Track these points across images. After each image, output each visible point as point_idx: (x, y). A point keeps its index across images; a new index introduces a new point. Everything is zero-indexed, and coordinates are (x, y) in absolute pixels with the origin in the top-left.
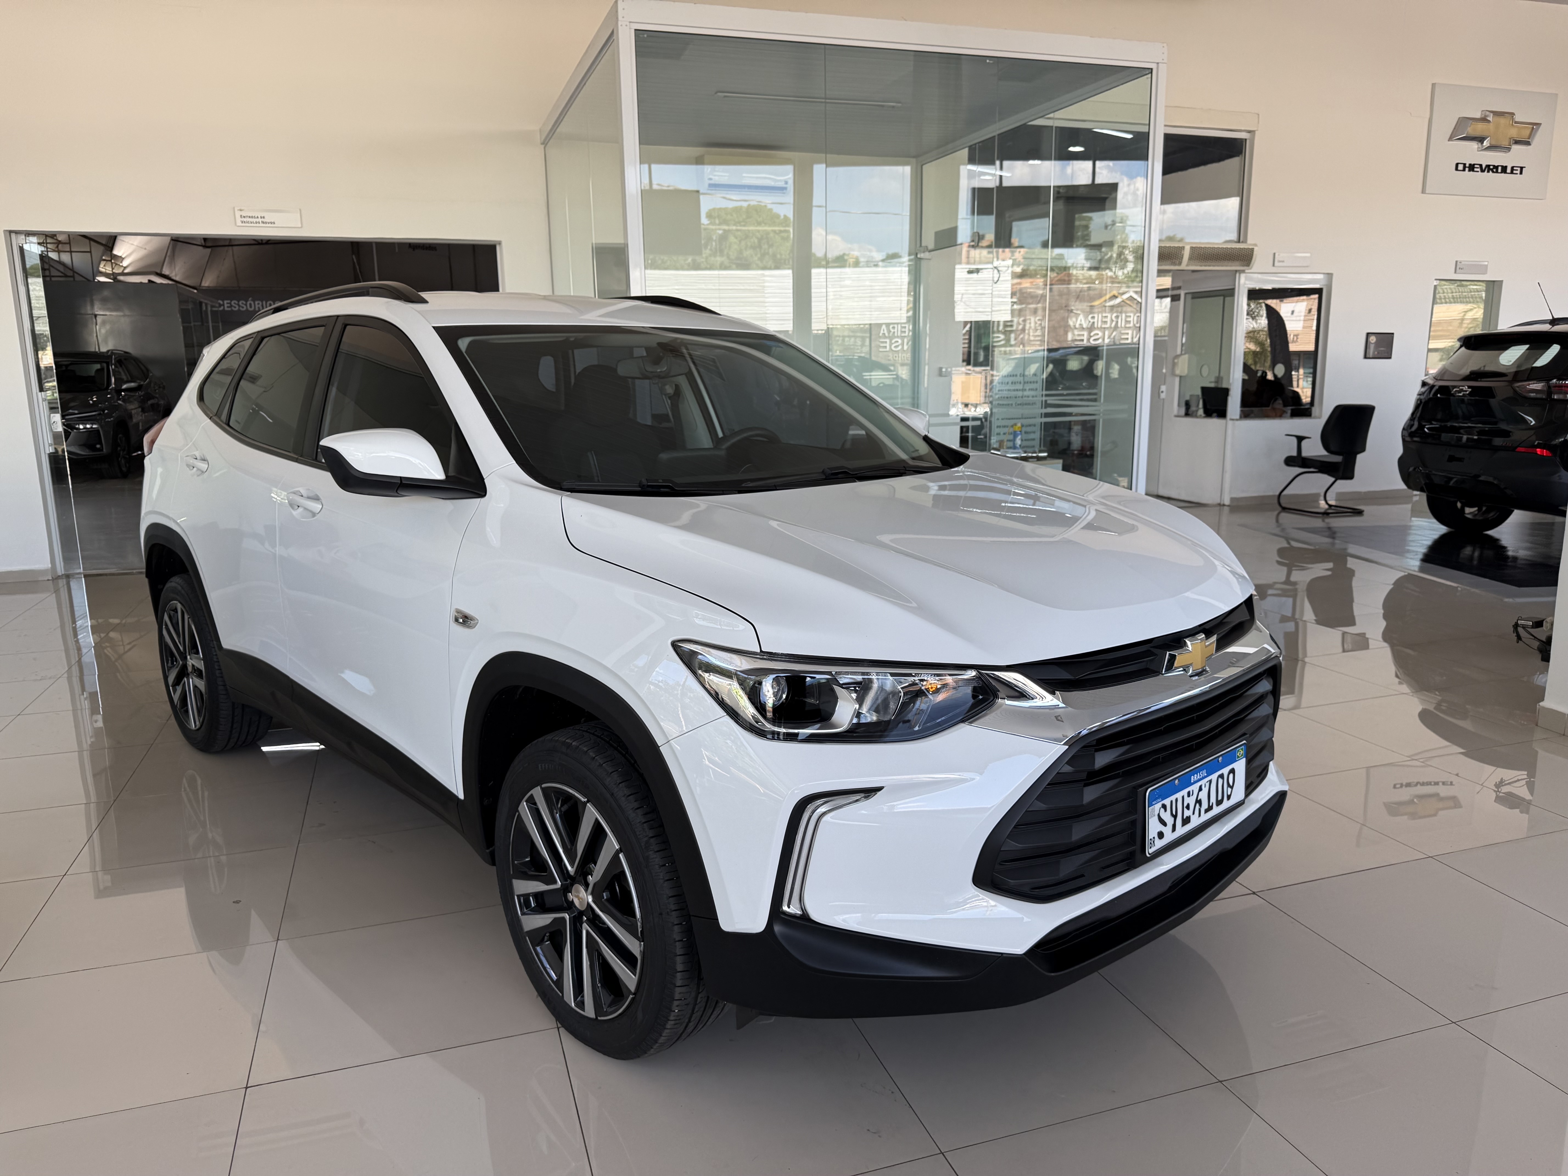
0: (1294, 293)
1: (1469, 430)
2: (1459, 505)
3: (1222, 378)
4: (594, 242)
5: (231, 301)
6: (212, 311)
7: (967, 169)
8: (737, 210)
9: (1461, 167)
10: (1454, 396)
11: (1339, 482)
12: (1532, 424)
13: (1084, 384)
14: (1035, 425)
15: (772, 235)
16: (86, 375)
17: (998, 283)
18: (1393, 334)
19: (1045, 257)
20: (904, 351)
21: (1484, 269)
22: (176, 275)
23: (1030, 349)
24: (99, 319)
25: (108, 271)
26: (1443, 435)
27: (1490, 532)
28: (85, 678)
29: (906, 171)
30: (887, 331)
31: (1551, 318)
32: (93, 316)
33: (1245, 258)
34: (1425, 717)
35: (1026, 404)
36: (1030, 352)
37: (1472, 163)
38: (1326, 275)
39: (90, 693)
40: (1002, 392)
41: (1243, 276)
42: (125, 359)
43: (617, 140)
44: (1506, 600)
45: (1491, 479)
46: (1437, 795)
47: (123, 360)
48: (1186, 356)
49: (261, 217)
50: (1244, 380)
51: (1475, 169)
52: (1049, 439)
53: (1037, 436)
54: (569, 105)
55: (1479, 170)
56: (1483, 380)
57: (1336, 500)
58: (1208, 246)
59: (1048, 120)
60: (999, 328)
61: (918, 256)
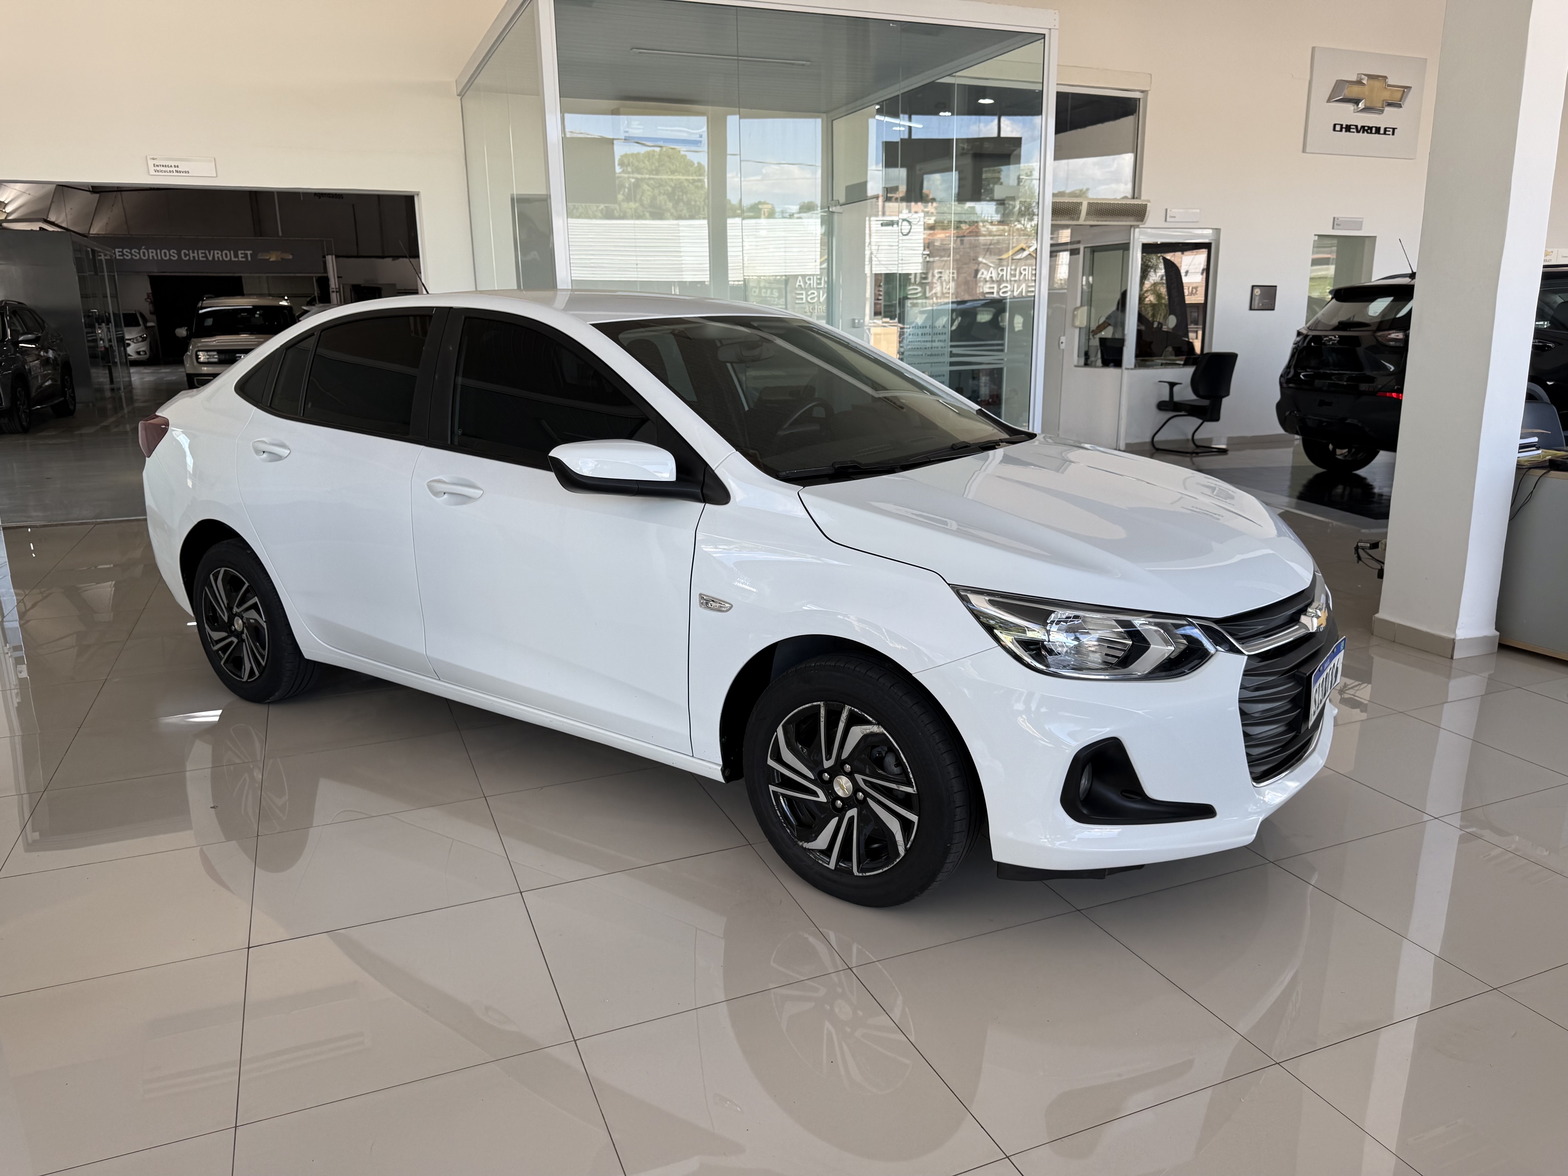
0: (1189, 247)
1: (1340, 377)
2: (1331, 447)
5: (123, 249)
7: (876, 120)
8: (650, 156)
9: (1338, 128)
10: (1326, 345)
11: (1206, 424)
12: (1391, 370)
13: (990, 336)
15: (685, 183)
17: (910, 234)
18: (1276, 286)
20: (820, 303)
21: (1359, 225)
22: (62, 222)
23: (940, 302)
26: (1317, 381)
27: (1358, 472)
29: (818, 123)
30: (803, 282)
31: (1411, 272)
33: (1138, 213)
35: (936, 354)
36: (939, 304)
37: (1349, 124)
38: (1215, 230)
40: (913, 344)
41: (1137, 230)
42: (19, 310)
43: (538, 92)
44: (1363, 531)
45: (1355, 422)
47: (16, 310)
48: (1084, 309)
49: (175, 166)
50: (1140, 331)
51: (1352, 130)
54: (487, 59)
55: (1354, 130)
56: (1352, 329)
57: (1227, 445)
58: (1104, 202)
59: (954, 78)
60: (913, 281)
61: (831, 210)
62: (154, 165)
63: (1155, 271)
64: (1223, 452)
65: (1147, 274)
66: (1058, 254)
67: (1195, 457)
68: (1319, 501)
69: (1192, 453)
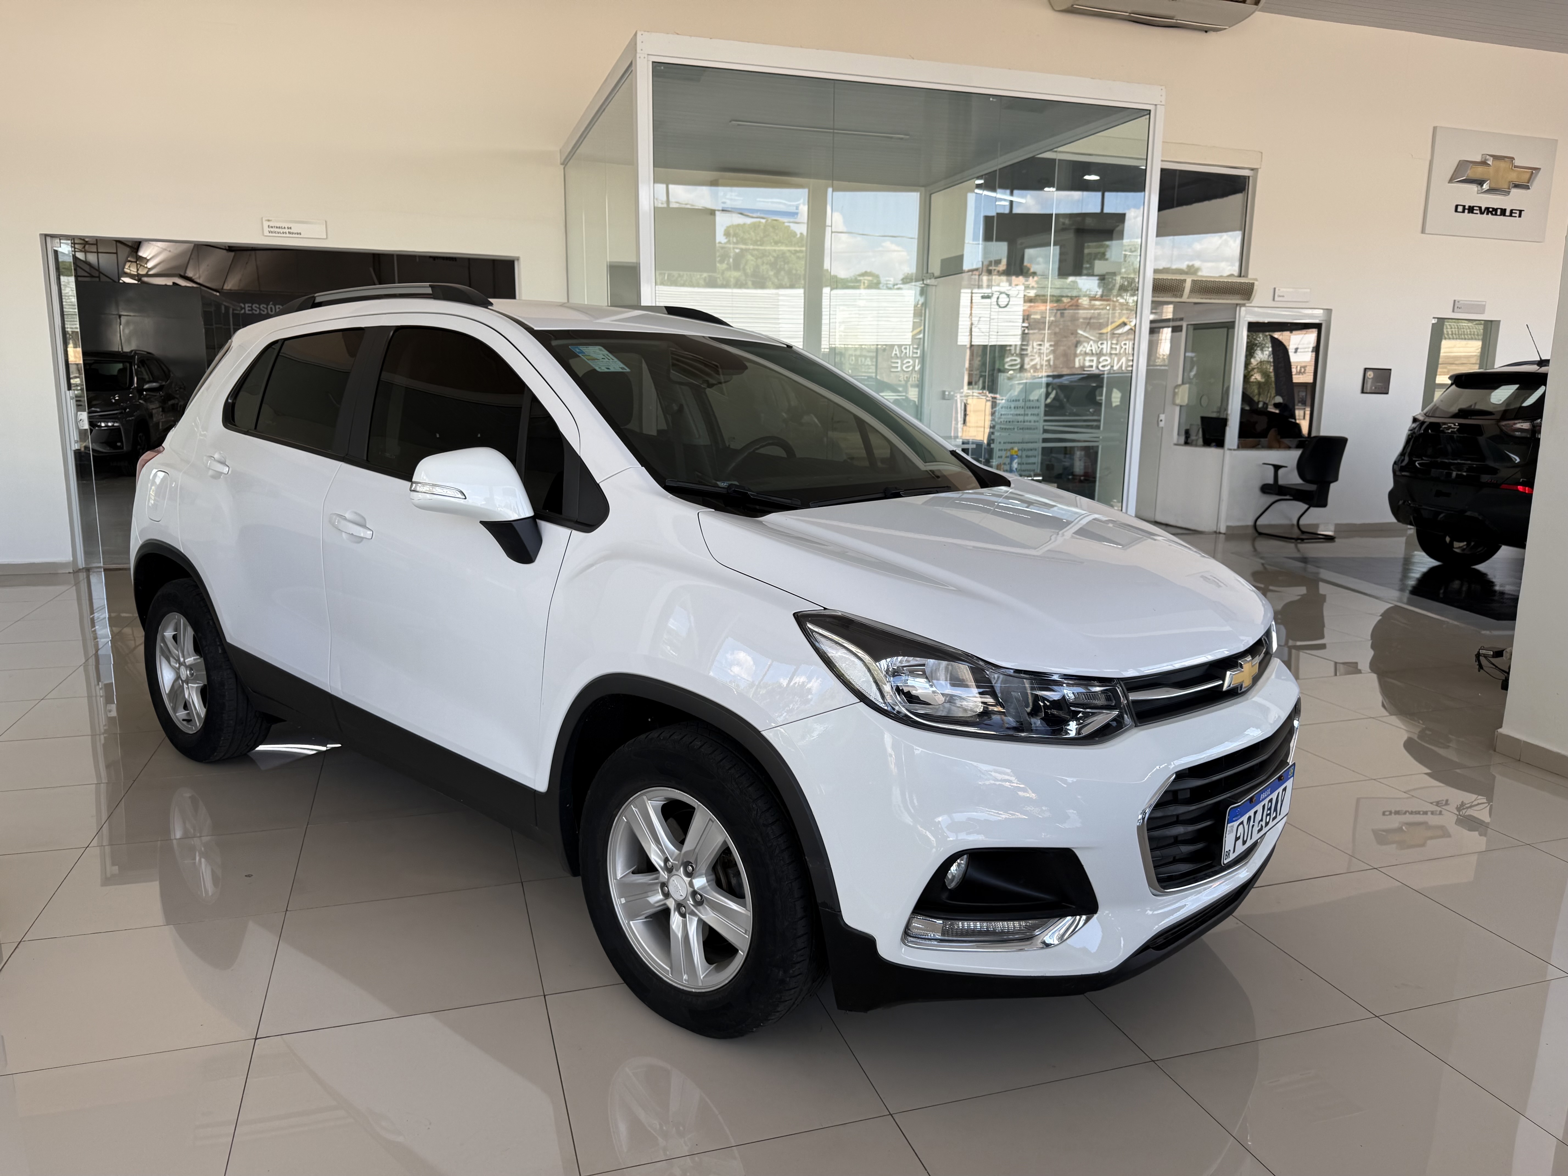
0: (1296, 327)
1: (1459, 467)
2: (1448, 539)
3: (1221, 408)
4: (608, 260)
5: (252, 304)
6: (233, 314)
7: (978, 194)
8: (755, 227)
9: (1460, 209)
10: (1445, 433)
11: (1312, 509)
12: (1516, 462)
13: (1085, 411)
14: (1036, 450)
15: (787, 254)
16: (108, 374)
17: (1008, 307)
18: (1390, 370)
20: (915, 371)
21: (1481, 308)
22: (199, 277)
23: (1035, 375)
24: (123, 319)
25: (132, 272)
26: (1433, 470)
27: (1477, 567)
28: (101, 669)
29: (911, 200)
30: (899, 351)
31: (1539, 359)
32: (118, 317)
33: (1245, 292)
34: (1409, 746)
35: (1028, 429)
36: (1035, 377)
37: (1472, 205)
38: (1326, 311)
39: (105, 685)
40: (1005, 417)
41: (1243, 309)
42: (148, 359)
43: (632, 162)
44: (1483, 632)
45: (1476, 515)
47: (146, 360)
48: (1187, 386)
49: (288, 228)
50: (1242, 410)
51: (1475, 212)
52: (1046, 463)
53: (1038, 460)
54: (588, 129)
55: (1478, 212)
56: (1473, 417)
57: (1335, 531)
58: (1208, 280)
59: (1055, 153)
60: (1013, 352)
61: (925, 282)
62: (269, 226)
63: (1262, 350)
64: (1330, 539)
65: (1254, 353)
66: (1161, 330)
67: (1300, 543)
68: (1434, 597)
69: (1297, 539)
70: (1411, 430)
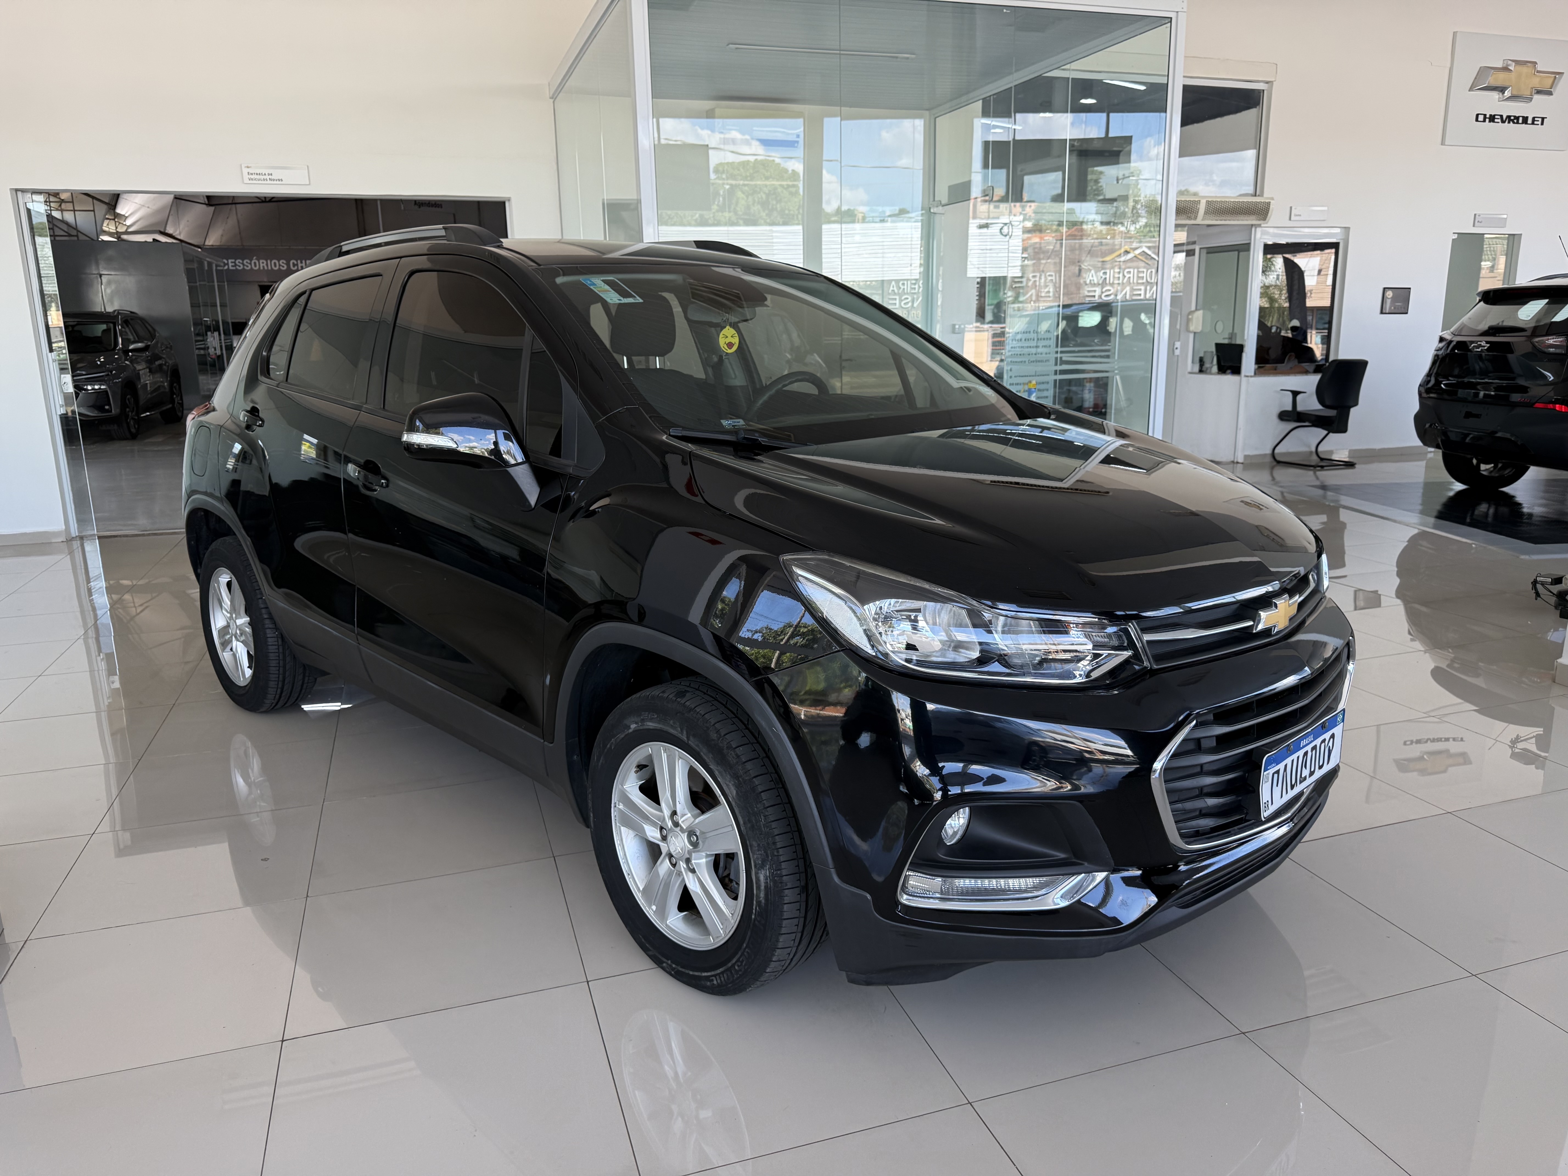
0: (1310, 247)
1: (1486, 386)
2: (1475, 461)
3: (1236, 334)
4: (607, 198)
5: (236, 260)
6: (216, 270)
7: (980, 122)
8: (745, 164)
9: (1481, 118)
10: (1472, 352)
11: (1331, 434)
12: (1550, 380)
13: (1096, 341)
14: (1048, 383)
15: (780, 190)
16: (92, 336)
18: (1410, 289)
19: (1062, 211)
20: (918, 309)
21: (1503, 223)
22: (180, 234)
23: (1042, 305)
24: (104, 279)
25: (111, 231)
26: (1460, 391)
27: (1505, 489)
28: (101, 639)
29: (919, 123)
32: (98, 276)
33: (1262, 212)
34: (1437, 674)
35: (1039, 361)
36: (1041, 308)
37: (1493, 114)
38: (1343, 229)
39: (106, 654)
40: (1015, 349)
41: (1259, 230)
42: (132, 319)
43: (629, 93)
44: (1523, 557)
45: (1508, 436)
46: (1447, 751)
47: (129, 320)
48: (1200, 313)
49: (269, 174)
50: (1258, 336)
51: (1496, 120)
52: (1063, 396)
53: (1050, 393)
54: (579, 59)
55: (1499, 121)
56: (1501, 335)
57: (1353, 457)
58: (1223, 200)
59: (1065, 70)
61: (932, 211)
62: (248, 174)
64: (1349, 465)
67: (1320, 470)
68: (1461, 521)
69: (1314, 466)
70: (1438, 350)
